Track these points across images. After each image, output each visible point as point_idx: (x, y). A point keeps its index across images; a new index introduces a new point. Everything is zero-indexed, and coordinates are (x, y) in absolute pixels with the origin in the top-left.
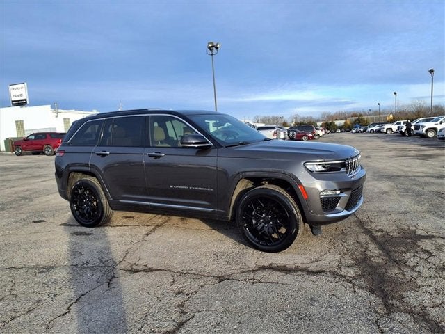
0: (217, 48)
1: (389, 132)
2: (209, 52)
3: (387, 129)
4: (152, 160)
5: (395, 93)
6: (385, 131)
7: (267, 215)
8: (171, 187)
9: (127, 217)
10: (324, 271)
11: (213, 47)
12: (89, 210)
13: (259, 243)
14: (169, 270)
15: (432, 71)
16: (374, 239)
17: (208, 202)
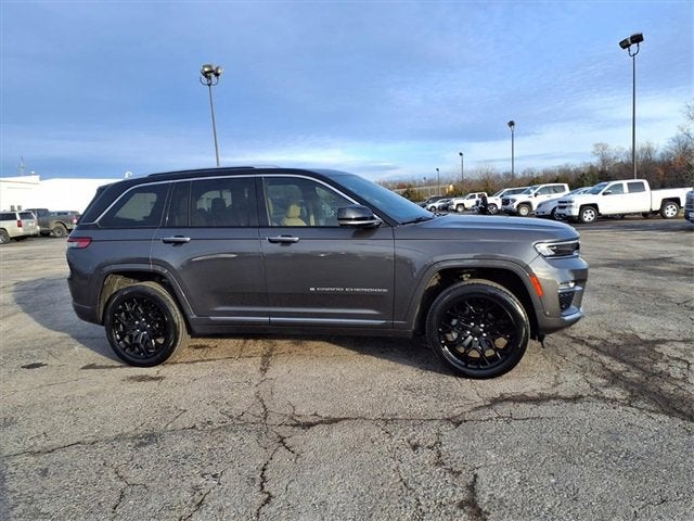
0: (217, 75)
1: (460, 209)
2: (204, 80)
3: (458, 205)
4: (277, 248)
5: (461, 154)
6: (454, 207)
7: (477, 323)
8: (313, 289)
9: (197, 347)
10: (581, 396)
11: (210, 74)
12: (147, 338)
13: (466, 366)
14: (361, 418)
15: (511, 124)
16: (596, 348)
17: (376, 310)
